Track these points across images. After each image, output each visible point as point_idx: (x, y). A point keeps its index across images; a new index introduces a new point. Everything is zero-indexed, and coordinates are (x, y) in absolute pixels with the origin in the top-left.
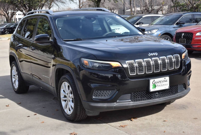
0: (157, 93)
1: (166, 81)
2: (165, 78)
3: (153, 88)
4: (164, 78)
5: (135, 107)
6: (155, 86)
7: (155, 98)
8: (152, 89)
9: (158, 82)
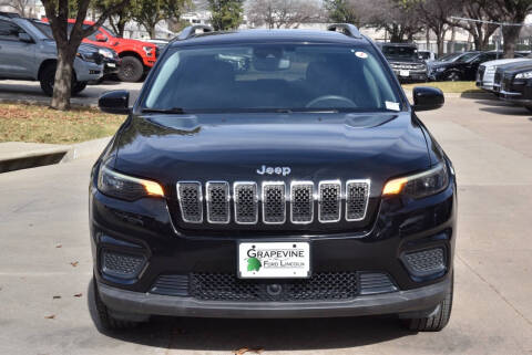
0: (275, 286)
1: (300, 254)
2: (295, 246)
3: (250, 269)
4: (292, 244)
5: (194, 314)
6: (257, 265)
7: (270, 299)
8: (245, 271)
9: (267, 254)
